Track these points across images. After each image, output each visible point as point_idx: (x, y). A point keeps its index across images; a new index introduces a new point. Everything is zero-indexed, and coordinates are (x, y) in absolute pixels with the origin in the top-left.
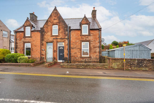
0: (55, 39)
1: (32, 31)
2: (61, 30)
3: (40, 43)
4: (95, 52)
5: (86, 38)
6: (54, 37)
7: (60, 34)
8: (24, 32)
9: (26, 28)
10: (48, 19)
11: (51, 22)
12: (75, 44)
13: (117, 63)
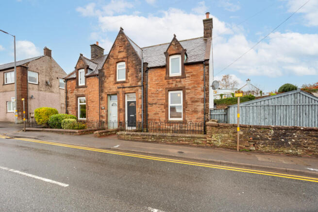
0: (120, 88)
1: (87, 77)
2: (130, 71)
3: (98, 96)
4: (195, 112)
5: (177, 82)
6: (119, 85)
7: (128, 78)
8: (76, 79)
9: (80, 71)
10: (110, 53)
11: (115, 57)
12: (156, 95)
13: (223, 135)
